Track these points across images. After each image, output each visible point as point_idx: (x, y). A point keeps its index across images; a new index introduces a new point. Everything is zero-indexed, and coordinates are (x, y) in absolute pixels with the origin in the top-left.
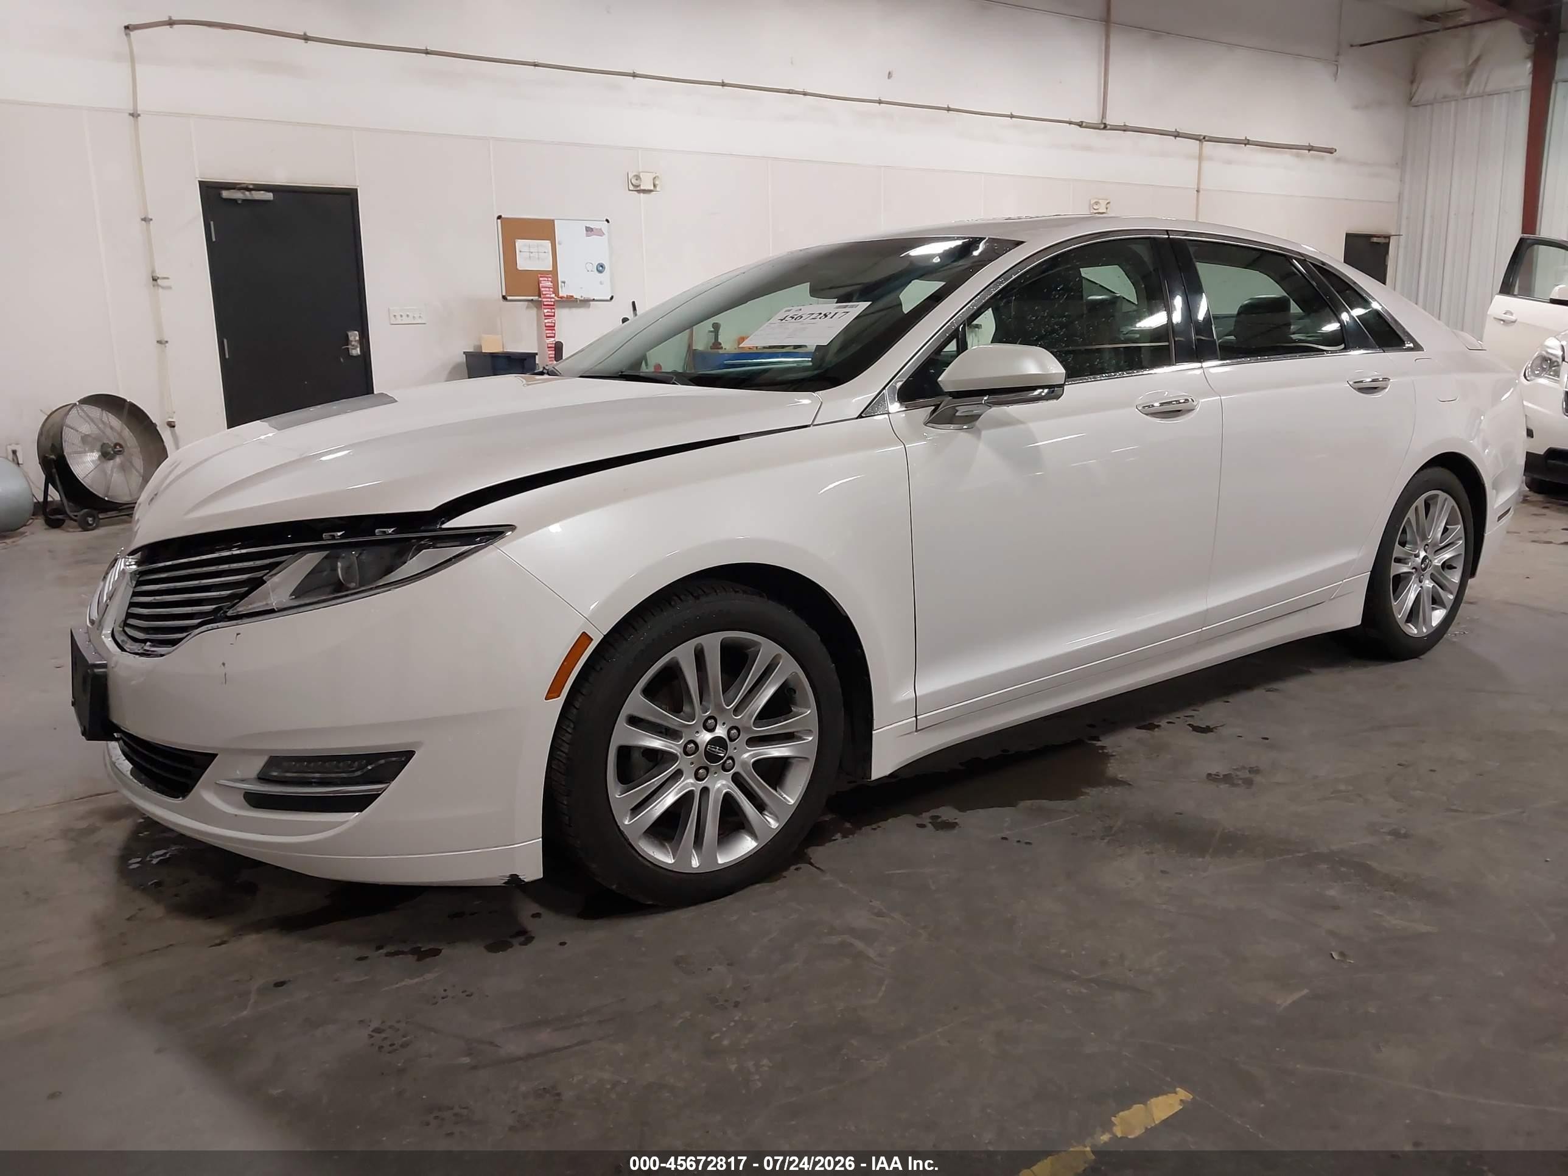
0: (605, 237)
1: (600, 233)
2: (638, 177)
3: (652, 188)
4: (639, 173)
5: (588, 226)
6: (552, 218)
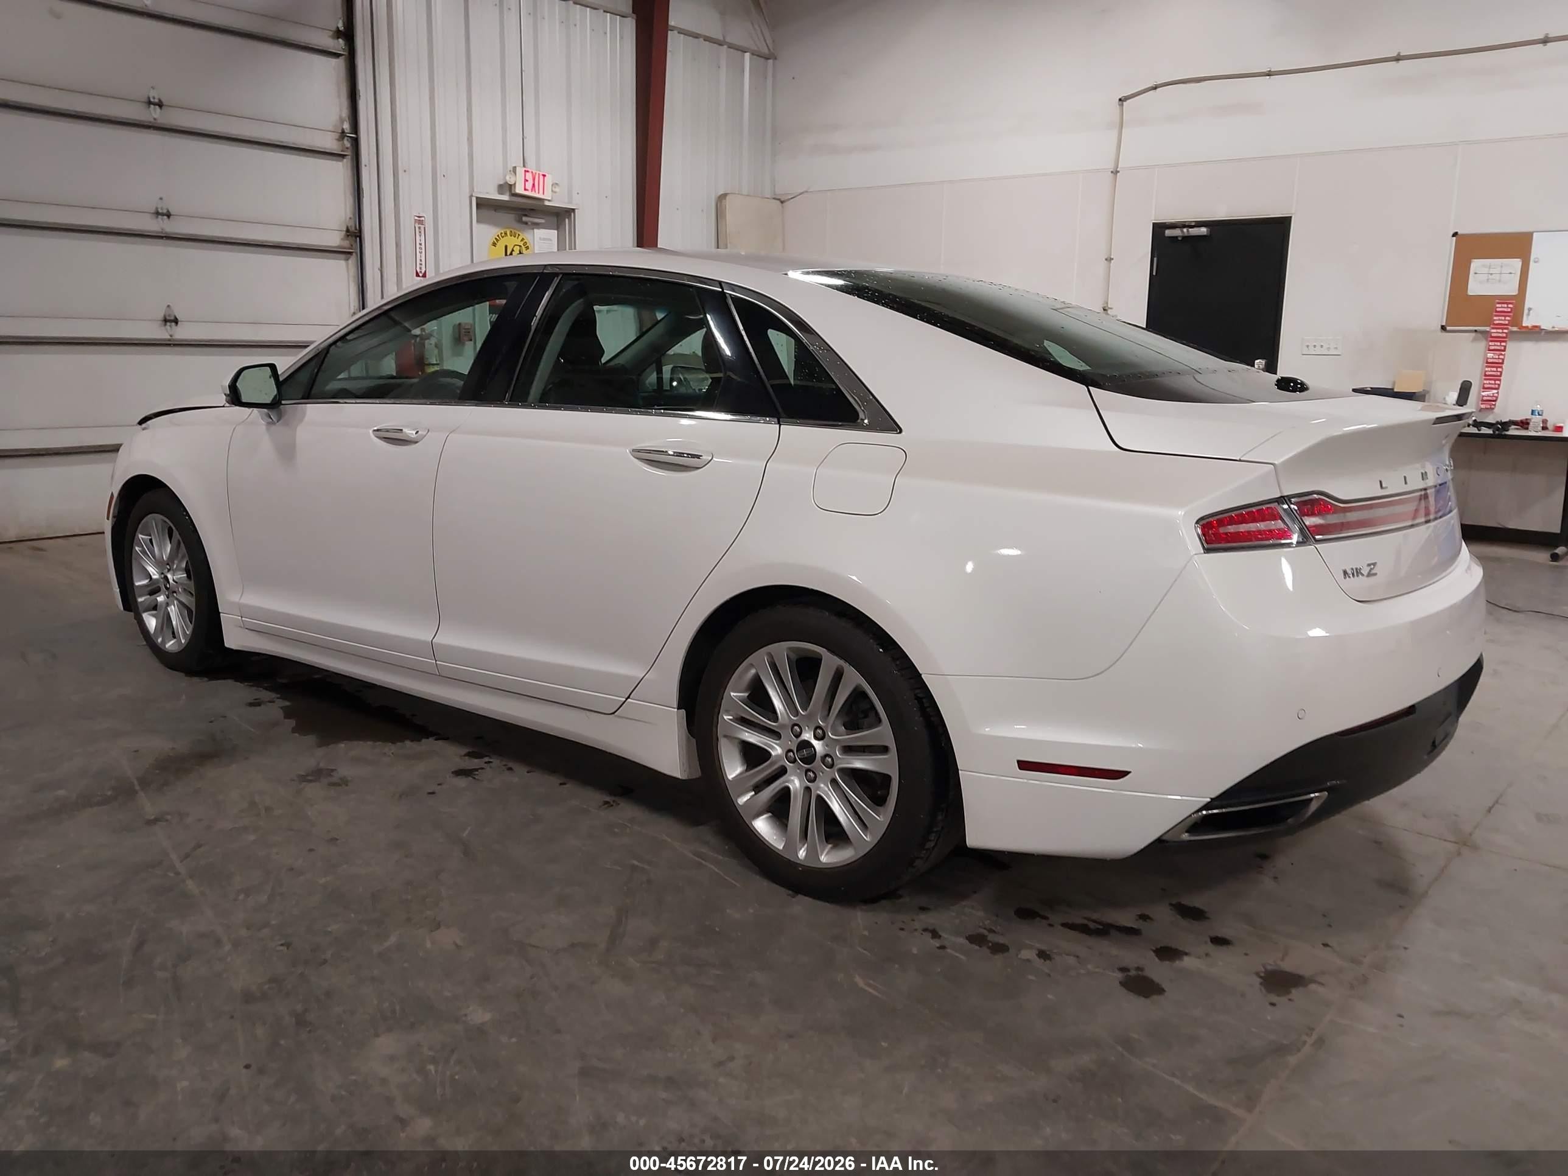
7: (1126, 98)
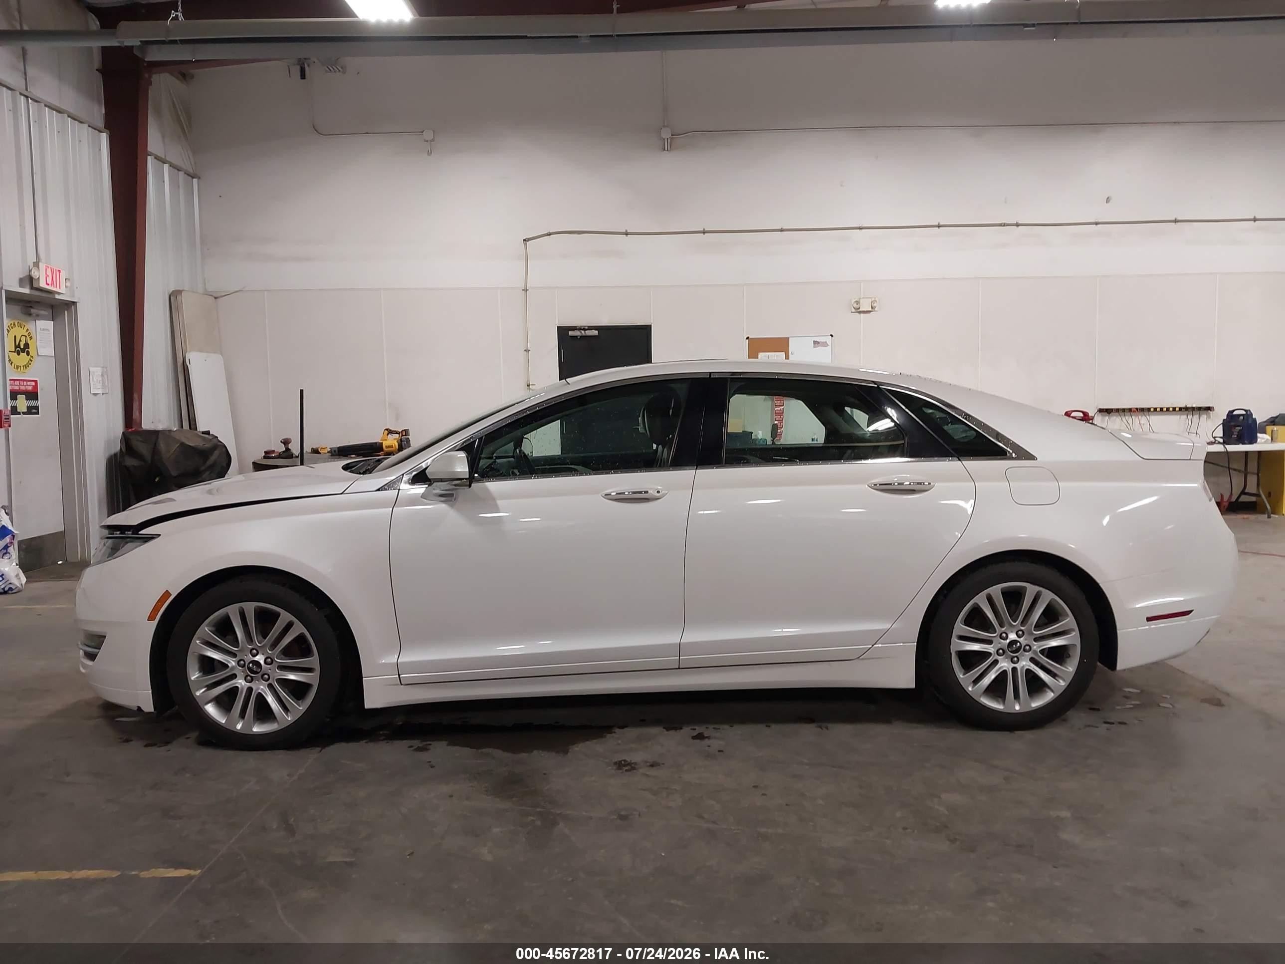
0: (829, 348)
1: (825, 344)
2: (858, 302)
3: (870, 309)
4: (860, 298)
5: (815, 340)
6: (787, 336)
7: (529, 239)
